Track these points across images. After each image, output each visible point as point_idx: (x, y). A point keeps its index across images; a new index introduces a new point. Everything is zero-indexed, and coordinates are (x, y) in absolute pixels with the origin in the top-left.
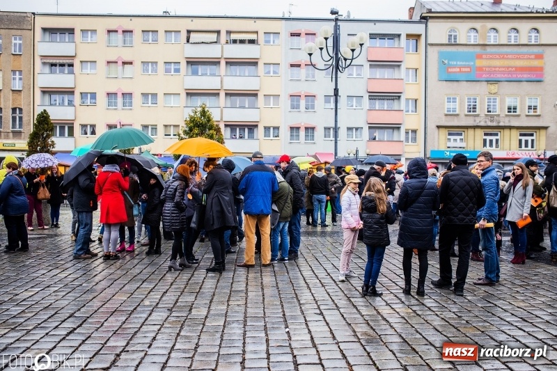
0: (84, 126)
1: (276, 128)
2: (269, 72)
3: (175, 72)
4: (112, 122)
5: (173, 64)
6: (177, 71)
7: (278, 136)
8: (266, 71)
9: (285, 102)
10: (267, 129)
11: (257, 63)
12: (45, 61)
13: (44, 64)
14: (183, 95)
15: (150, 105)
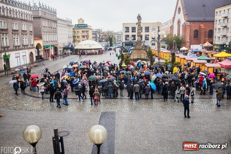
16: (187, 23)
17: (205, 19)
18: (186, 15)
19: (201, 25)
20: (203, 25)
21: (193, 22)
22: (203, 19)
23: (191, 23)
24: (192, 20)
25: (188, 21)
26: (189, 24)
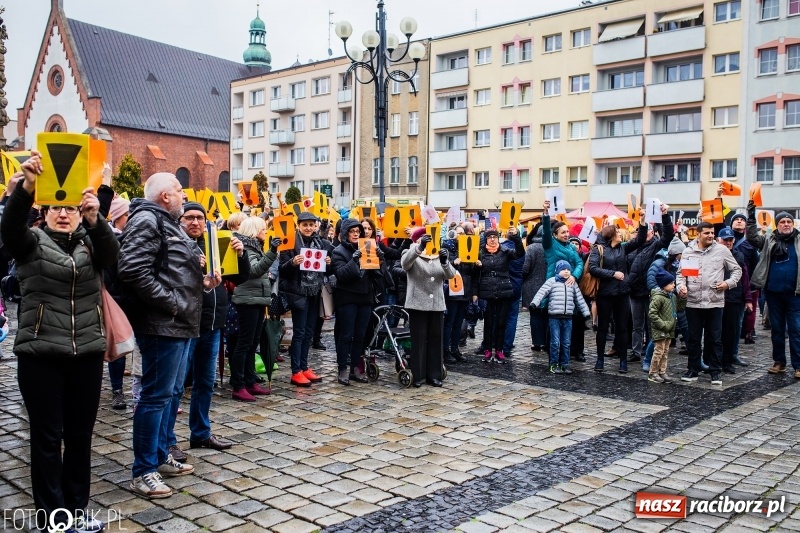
0: (477, 175)
1: (732, 162)
2: (723, 70)
3: (584, 89)
4: (506, 167)
5: (581, 78)
6: (586, 86)
7: (734, 176)
8: (720, 68)
9: (748, 117)
10: (716, 164)
11: (701, 56)
12: (440, 96)
13: (441, 99)
14: (593, 121)
15: (552, 140)
16: (100, 133)
17: (161, 127)
18: (91, 101)
19: (150, 147)
20: (156, 147)
21: (123, 131)
22: (157, 125)
23: (116, 136)
24: (117, 124)
25: (101, 124)
26: (109, 138)
